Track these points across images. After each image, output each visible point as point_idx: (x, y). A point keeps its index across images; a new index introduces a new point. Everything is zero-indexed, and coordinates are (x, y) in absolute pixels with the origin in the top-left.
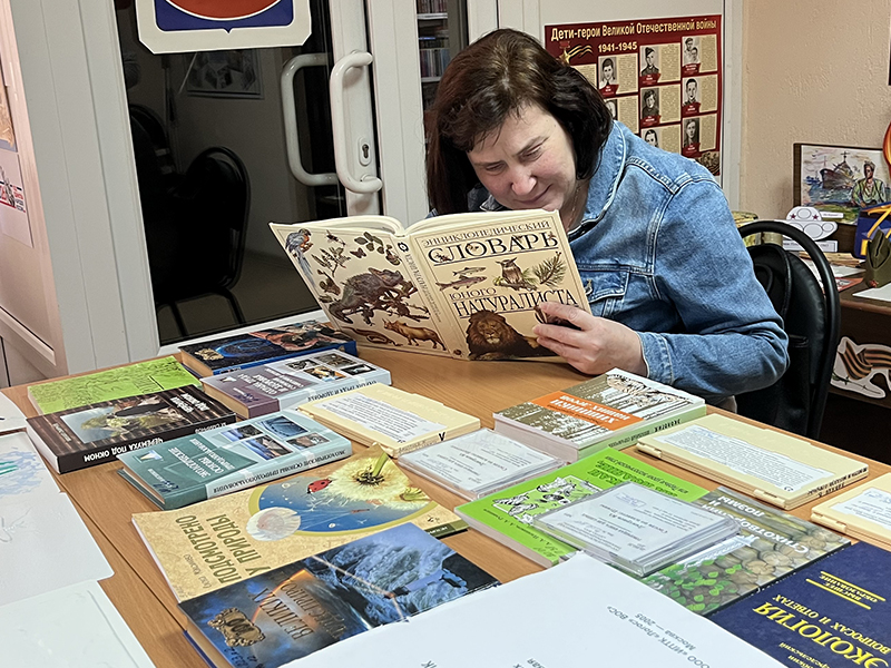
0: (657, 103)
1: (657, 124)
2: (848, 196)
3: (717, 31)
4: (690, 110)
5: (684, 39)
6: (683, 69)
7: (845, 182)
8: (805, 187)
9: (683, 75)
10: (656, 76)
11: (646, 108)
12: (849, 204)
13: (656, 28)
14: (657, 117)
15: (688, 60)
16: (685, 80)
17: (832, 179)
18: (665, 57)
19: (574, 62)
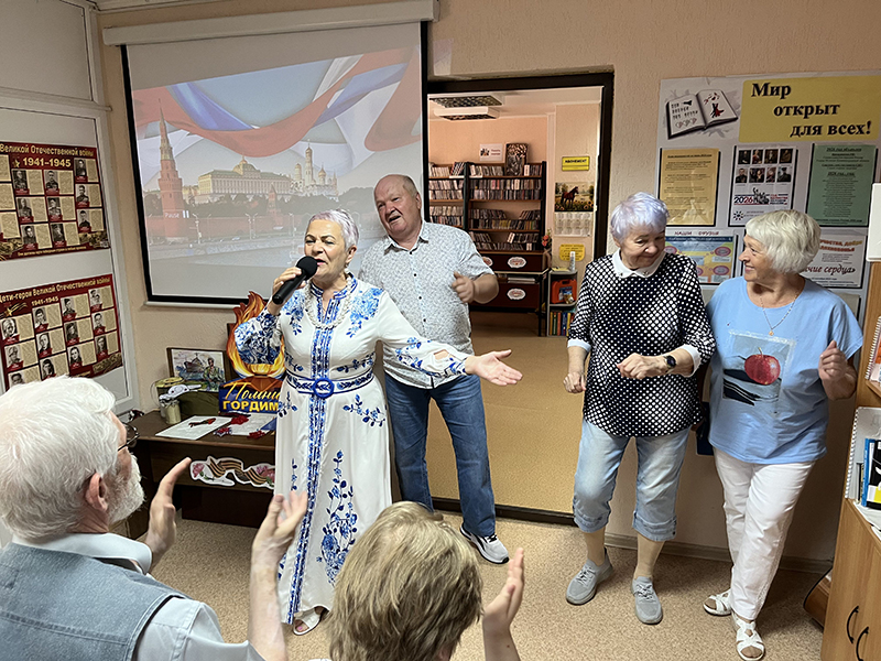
0: (76, 330)
1: (78, 343)
3: (111, 283)
4: (99, 331)
5: (90, 291)
6: (91, 308)
8: (176, 372)
9: (92, 312)
10: (73, 314)
11: (69, 335)
13: (70, 287)
14: (77, 339)
15: (94, 303)
16: (93, 315)
17: (191, 367)
18: (78, 303)
19: (16, 314)
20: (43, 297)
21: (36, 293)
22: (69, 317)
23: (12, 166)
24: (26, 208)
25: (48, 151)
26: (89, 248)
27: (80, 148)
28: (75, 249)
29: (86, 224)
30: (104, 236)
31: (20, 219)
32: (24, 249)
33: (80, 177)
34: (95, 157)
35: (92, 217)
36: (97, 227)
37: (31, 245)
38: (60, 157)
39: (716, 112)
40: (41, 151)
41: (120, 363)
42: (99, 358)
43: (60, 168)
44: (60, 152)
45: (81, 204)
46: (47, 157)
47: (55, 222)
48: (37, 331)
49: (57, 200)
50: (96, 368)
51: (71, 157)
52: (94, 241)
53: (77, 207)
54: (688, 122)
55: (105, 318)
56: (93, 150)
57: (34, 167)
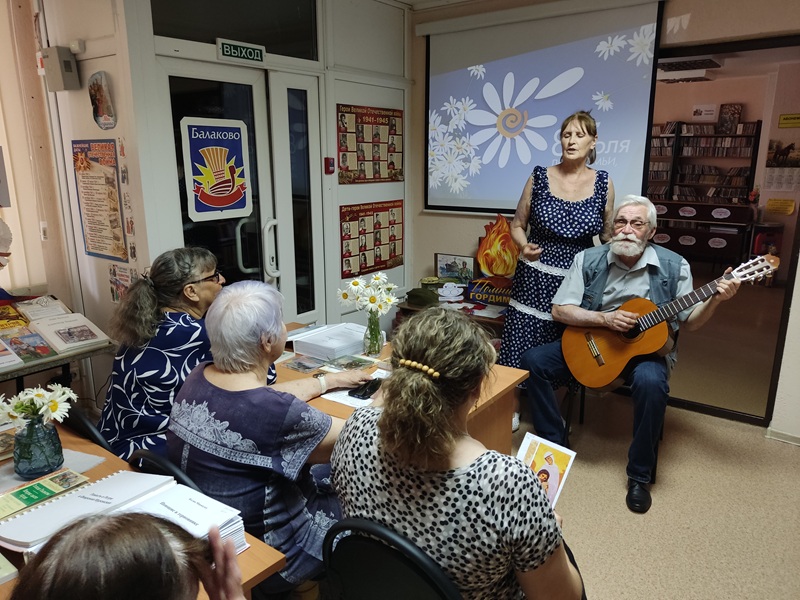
0: (380, 236)
1: (380, 245)
2: (457, 274)
3: (401, 206)
4: (392, 238)
5: (390, 210)
6: (390, 222)
7: (455, 269)
8: (439, 271)
10: (380, 225)
11: (376, 238)
12: (457, 277)
13: (380, 206)
14: (380, 242)
15: (391, 218)
16: (391, 226)
17: (450, 268)
18: (383, 218)
19: (351, 220)
20: (365, 211)
21: (362, 207)
22: (377, 226)
23: (356, 122)
24: (362, 151)
25: (377, 112)
26: (393, 180)
27: (394, 111)
28: (384, 180)
29: (392, 163)
30: (401, 173)
31: (358, 157)
32: (359, 178)
33: (392, 132)
34: (401, 117)
35: (396, 158)
36: (398, 166)
37: (362, 175)
38: (383, 116)
40: (373, 111)
41: (401, 263)
42: (391, 258)
43: (382, 124)
44: (383, 113)
45: (391, 150)
46: (376, 116)
47: (376, 161)
48: (360, 233)
49: (378, 146)
50: (389, 263)
51: (388, 116)
52: (395, 175)
53: (389, 151)
55: (397, 230)
56: (401, 112)
57: (369, 123)
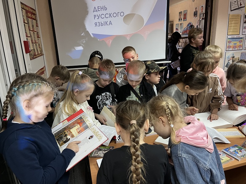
28: (40, 55)
37: (35, 53)
39: (241, 5)
53: (37, 37)
54: (235, 7)
